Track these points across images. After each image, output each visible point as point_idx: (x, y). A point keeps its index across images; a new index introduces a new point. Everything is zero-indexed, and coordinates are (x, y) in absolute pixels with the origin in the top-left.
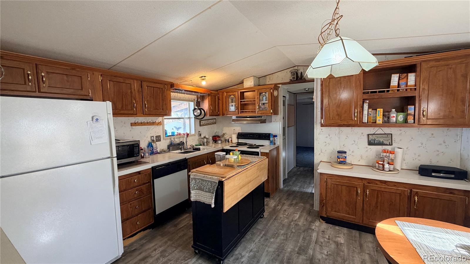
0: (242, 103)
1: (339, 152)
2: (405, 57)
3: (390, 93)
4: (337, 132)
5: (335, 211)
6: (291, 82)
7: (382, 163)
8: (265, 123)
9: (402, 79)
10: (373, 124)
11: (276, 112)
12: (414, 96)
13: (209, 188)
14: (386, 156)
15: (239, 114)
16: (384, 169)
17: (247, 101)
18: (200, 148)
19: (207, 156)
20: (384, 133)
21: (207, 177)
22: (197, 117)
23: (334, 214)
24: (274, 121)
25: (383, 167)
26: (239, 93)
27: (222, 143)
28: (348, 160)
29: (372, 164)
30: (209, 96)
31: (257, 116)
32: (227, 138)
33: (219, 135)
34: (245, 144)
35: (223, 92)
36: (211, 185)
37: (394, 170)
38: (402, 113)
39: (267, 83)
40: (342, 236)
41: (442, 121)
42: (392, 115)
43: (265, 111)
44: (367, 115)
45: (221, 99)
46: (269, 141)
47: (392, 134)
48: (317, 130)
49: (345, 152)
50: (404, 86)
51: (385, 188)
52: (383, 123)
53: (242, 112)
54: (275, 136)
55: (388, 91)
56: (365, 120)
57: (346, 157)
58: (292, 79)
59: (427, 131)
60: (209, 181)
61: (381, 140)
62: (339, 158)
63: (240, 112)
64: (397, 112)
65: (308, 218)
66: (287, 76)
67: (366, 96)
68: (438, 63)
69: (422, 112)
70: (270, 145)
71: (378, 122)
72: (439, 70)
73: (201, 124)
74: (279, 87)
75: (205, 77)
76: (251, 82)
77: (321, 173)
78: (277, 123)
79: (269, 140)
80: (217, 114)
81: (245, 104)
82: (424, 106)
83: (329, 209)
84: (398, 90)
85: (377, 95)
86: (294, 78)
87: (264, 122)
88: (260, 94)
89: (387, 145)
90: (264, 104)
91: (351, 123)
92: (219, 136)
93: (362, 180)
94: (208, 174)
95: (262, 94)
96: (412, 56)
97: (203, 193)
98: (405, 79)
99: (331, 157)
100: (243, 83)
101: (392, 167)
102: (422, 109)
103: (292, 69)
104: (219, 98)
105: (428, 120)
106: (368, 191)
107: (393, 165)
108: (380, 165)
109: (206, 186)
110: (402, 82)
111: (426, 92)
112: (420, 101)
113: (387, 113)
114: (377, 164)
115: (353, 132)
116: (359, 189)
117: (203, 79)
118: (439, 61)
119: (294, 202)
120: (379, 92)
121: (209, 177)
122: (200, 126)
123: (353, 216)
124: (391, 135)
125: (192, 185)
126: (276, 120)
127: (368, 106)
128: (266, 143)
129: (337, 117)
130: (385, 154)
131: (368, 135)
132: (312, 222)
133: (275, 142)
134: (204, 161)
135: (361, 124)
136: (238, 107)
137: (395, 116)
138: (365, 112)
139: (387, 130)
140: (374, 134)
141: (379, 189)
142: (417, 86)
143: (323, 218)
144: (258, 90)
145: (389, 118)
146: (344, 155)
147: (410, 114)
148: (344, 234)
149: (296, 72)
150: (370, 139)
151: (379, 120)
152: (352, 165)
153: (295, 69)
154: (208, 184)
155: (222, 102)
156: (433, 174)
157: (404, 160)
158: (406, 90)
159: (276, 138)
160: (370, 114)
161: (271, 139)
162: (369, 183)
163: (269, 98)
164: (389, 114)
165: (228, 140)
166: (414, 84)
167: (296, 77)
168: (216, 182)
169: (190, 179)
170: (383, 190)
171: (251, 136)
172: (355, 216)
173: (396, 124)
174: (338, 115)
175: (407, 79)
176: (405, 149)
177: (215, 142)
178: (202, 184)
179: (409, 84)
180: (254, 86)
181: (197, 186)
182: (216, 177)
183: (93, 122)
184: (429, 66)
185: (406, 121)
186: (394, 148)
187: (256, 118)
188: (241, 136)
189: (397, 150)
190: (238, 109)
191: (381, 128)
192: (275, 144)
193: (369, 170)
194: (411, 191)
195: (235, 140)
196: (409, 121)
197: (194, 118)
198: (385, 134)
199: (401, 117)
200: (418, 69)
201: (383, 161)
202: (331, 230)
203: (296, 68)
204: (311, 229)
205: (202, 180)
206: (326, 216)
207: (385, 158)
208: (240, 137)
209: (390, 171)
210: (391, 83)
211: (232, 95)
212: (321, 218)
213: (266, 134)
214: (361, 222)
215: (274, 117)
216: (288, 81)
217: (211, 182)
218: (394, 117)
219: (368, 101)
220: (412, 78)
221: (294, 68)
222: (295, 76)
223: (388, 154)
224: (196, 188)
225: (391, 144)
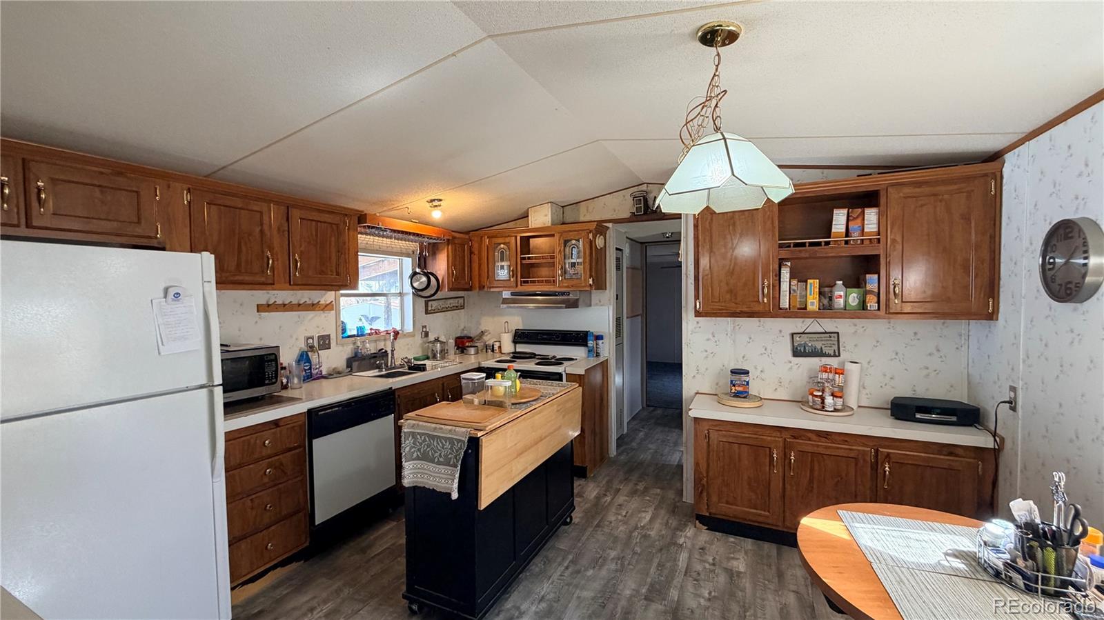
0: (524, 262)
1: (734, 372)
2: (858, 176)
3: (832, 248)
4: (729, 328)
5: (727, 503)
6: (634, 218)
7: (820, 394)
8: (577, 307)
9: (855, 219)
10: (800, 311)
11: (600, 285)
12: (876, 255)
13: (446, 456)
14: (827, 380)
15: (517, 286)
16: (823, 407)
17: (536, 258)
18: (425, 365)
19: (443, 384)
20: (821, 330)
21: (442, 429)
22: (420, 293)
23: (724, 509)
24: (597, 304)
25: (823, 402)
26: (519, 238)
27: (477, 353)
28: (753, 390)
29: (802, 398)
30: (448, 245)
31: (559, 293)
32: (491, 342)
33: (471, 336)
34: (532, 356)
35: (482, 237)
36: (451, 449)
37: (845, 408)
38: (856, 290)
39: (582, 219)
40: (741, 556)
41: (928, 308)
42: (837, 293)
43: (578, 281)
44: (788, 293)
45: (476, 252)
46: (586, 348)
47: (838, 333)
48: (687, 323)
49: (746, 373)
50: (856, 234)
51: (827, 447)
52: (819, 309)
53: (525, 282)
54: (599, 338)
55: (827, 243)
56: (785, 303)
57: (748, 383)
59: (905, 327)
60: (446, 439)
61: (818, 345)
62: (734, 385)
63: (519, 283)
64: (846, 287)
65: (670, 521)
66: (623, 206)
67: (784, 253)
68: (918, 190)
69: (892, 287)
70: (588, 357)
71: (810, 307)
72: (920, 203)
73: (430, 308)
74: (609, 228)
75: (440, 200)
76: (546, 216)
77: (696, 419)
78: (603, 307)
79: (586, 345)
80: (467, 287)
81: (532, 265)
82: (895, 275)
83: (715, 499)
84: (847, 242)
85: (806, 251)
86: (638, 209)
87: (573, 305)
88: (566, 242)
89: (829, 356)
90: (573, 265)
91: (757, 308)
92: (470, 338)
93: (781, 432)
94: (443, 422)
95: (569, 244)
96: (871, 174)
97: (431, 466)
98: (859, 221)
99: (717, 384)
100: (528, 216)
101: (839, 401)
102: (892, 283)
103: (635, 189)
104: (473, 250)
105: (903, 304)
106: (793, 454)
107: (841, 397)
108: (816, 399)
109: (439, 450)
110: (854, 226)
111: (899, 247)
112: (888, 264)
113: (827, 289)
114: (810, 397)
115: (761, 328)
116: (775, 452)
117: (436, 206)
118: (919, 187)
119: (641, 487)
120: (811, 244)
121: (446, 430)
122: (427, 312)
123: (765, 511)
124: (836, 335)
125: (407, 449)
126: (600, 301)
127: (791, 273)
128: (578, 352)
129: (728, 296)
130: (825, 375)
131: (793, 335)
132: (681, 528)
133: (599, 351)
134: (434, 394)
135: (777, 312)
136: (515, 272)
137: (844, 296)
138: (785, 286)
139: (828, 325)
140: (803, 333)
141: (816, 450)
142: (881, 233)
143: (702, 519)
144: (561, 233)
145: (831, 299)
146: (744, 378)
147: (871, 292)
148: (746, 553)
149: (644, 197)
150: (796, 344)
151: (812, 304)
152: (761, 399)
153: (642, 189)
154: (443, 445)
155: (480, 259)
156: (918, 416)
157: (864, 388)
158: (862, 240)
159: (600, 342)
160: (794, 290)
161: (589, 345)
162: (795, 438)
163: (585, 253)
164: (831, 292)
165: (493, 345)
166: (876, 230)
167: (644, 207)
168: (463, 439)
169: (402, 434)
170: (822, 451)
171: (545, 337)
172: (769, 512)
173: (846, 313)
174: (730, 291)
175: (863, 219)
176: (865, 365)
177: (462, 352)
178: (429, 446)
179: (866, 230)
180: (552, 225)
181: (419, 450)
182: (464, 430)
183: (166, 301)
184: (901, 195)
185: (863, 305)
186: (843, 363)
187: (557, 295)
188: (521, 336)
189: (849, 366)
190: (515, 276)
191: (818, 320)
192: (598, 355)
193: (795, 408)
194: (877, 451)
195: (508, 346)
196: (869, 305)
197: (411, 295)
198: (826, 333)
199: (854, 298)
200: (883, 201)
201: (823, 391)
202: (717, 544)
203: (644, 187)
204: (675, 544)
205: (429, 436)
206: (708, 514)
207: (826, 385)
208: (519, 340)
209: (836, 410)
210: (833, 226)
211: (504, 244)
212: (697, 519)
213: (578, 333)
214: (780, 524)
215: (596, 295)
216: (627, 215)
217: (451, 440)
218: (841, 297)
219: (789, 264)
220: (871, 218)
221: (640, 187)
222: (642, 205)
223: (831, 376)
224: (415, 455)
225: (837, 355)
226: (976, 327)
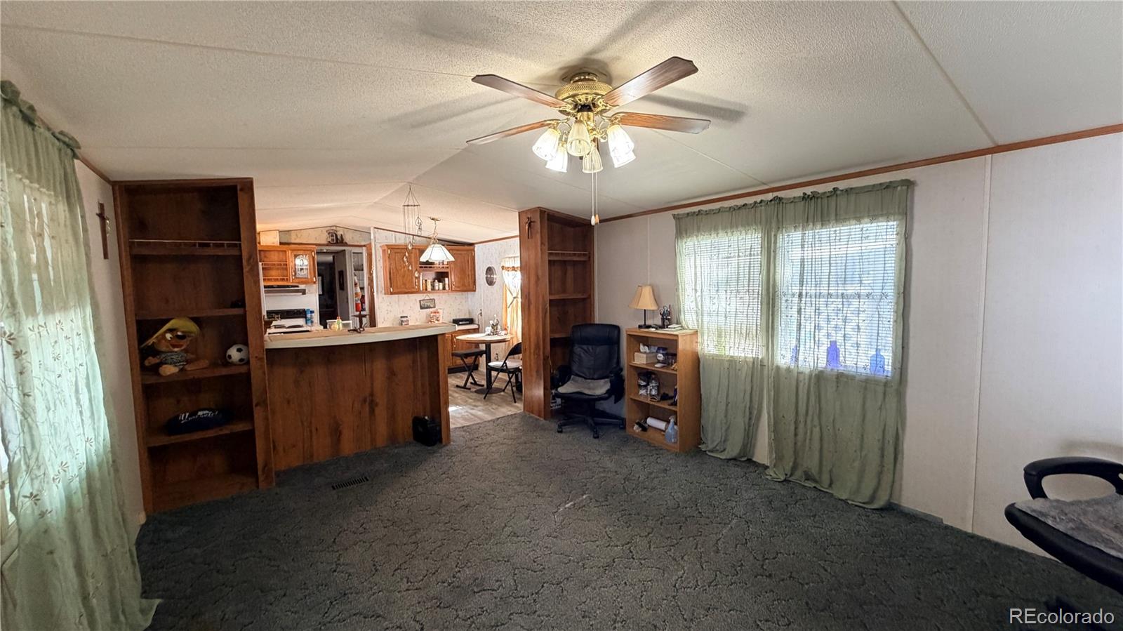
1: (402, 317)
3: (435, 269)
6: (329, 244)
8: (305, 294)
10: (424, 291)
12: (447, 272)
17: (272, 264)
20: (432, 298)
24: (308, 293)
28: (409, 324)
29: (426, 325)
31: (292, 286)
38: (442, 283)
39: (293, 241)
41: (461, 289)
43: (306, 279)
47: (436, 299)
48: (378, 299)
49: (406, 317)
50: (441, 264)
52: (431, 290)
56: (421, 288)
57: (408, 320)
58: (330, 240)
61: (429, 304)
64: (439, 282)
66: (323, 238)
69: (452, 282)
70: (306, 324)
71: (427, 290)
76: (275, 238)
78: (313, 295)
82: (453, 278)
86: (333, 240)
88: (295, 256)
89: (432, 308)
90: (302, 270)
91: (415, 290)
95: (298, 257)
101: (437, 323)
103: (329, 228)
105: (454, 287)
111: (453, 270)
112: (451, 275)
115: (408, 299)
130: (432, 315)
133: (313, 320)
137: (438, 286)
140: (421, 300)
142: (449, 265)
144: (292, 250)
145: (434, 286)
147: (446, 284)
149: (335, 233)
150: (421, 304)
151: (429, 288)
156: (459, 323)
157: (444, 316)
158: (443, 267)
159: (313, 314)
160: (424, 284)
161: (306, 317)
166: (447, 263)
167: (336, 239)
173: (438, 291)
176: (444, 309)
179: (444, 263)
186: (437, 310)
187: (289, 288)
191: (429, 294)
196: (446, 288)
199: (441, 286)
207: (434, 317)
213: (299, 310)
216: (324, 242)
221: (332, 227)
222: (334, 237)
223: (435, 314)
225: (434, 307)
226: (470, 294)
